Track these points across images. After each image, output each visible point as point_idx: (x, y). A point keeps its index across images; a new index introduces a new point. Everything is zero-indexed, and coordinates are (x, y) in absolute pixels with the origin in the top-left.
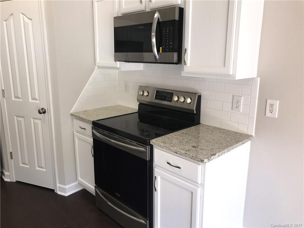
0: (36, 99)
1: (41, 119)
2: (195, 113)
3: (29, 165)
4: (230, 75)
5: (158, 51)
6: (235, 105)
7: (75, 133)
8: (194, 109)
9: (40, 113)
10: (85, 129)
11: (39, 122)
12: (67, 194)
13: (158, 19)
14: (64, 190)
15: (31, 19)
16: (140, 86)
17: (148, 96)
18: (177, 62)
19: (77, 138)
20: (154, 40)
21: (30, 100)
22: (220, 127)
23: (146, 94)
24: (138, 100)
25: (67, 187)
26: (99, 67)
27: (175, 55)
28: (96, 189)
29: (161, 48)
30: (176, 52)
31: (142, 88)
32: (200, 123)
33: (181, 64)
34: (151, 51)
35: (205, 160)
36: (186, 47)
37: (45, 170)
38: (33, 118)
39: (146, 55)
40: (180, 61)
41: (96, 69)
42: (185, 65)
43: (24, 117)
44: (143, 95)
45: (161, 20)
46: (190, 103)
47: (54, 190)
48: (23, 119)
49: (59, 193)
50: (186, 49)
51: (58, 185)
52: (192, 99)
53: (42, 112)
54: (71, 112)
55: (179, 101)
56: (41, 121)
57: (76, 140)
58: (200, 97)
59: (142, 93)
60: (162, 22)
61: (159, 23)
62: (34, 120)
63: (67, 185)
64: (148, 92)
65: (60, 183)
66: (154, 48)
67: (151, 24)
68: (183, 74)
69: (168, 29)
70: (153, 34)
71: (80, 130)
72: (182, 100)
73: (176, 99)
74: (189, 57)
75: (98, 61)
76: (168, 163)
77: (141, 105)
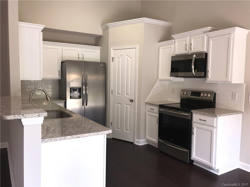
0: (128, 95)
1: (130, 105)
2: (213, 101)
3: (120, 129)
4: (229, 81)
5: (195, 71)
6: (233, 97)
7: (147, 112)
8: (212, 99)
9: (131, 101)
10: (154, 109)
11: (129, 106)
12: (141, 145)
13: (195, 58)
14: (139, 142)
15: (131, 58)
16: (182, 90)
17: (186, 94)
18: (204, 76)
19: (148, 115)
20: (193, 67)
21: (125, 95)
22: (226, 109)
23: (185, 93)
24: (180, 97)
25: (141, 141)
26: (160, 80)
27: (203, 73)
28: (159, 140)
29: (196, 70)
30: (203, 72)
31: (183, 91)
32: (216, 107)
33: (206, 78)
34: (191, 71)
35: (218, 115)
36: (208, 70)
37: (129, 132)
38: (125, 104)
39: (188, 74)
40: (205, 76)
41: (158, 82)
42: (208, 77)
43: (121, 104)
44: (184, 94)
45: (196, 58)
46: (210, 97)
47: (133, 143)
48: (120, 104)
49: (136, 144)
50: (208, 71)
51: (136, 139)
52: (211, 95)
53: (132, 101)
54: (145, 102)
55: (204, 96)
56: (130, 106)
57: (147, 116)
58: (215, 94)
59: (183, 93)
60: (197, 59)
61: (195, 59)
62: (126, 105)
63: (141, 140)
64: (187, 93)
65: (137, 139)
66: (193, 70)
67: (192, 60)
68: (207, 82)
69: (200, 62)
70: (193, 64)
71: (150, 110)
72: (206, 95)
73: (202, 95)
74: (210, 74)
75: (160, 77)
76: (200, 120)
77: (182, 100)
